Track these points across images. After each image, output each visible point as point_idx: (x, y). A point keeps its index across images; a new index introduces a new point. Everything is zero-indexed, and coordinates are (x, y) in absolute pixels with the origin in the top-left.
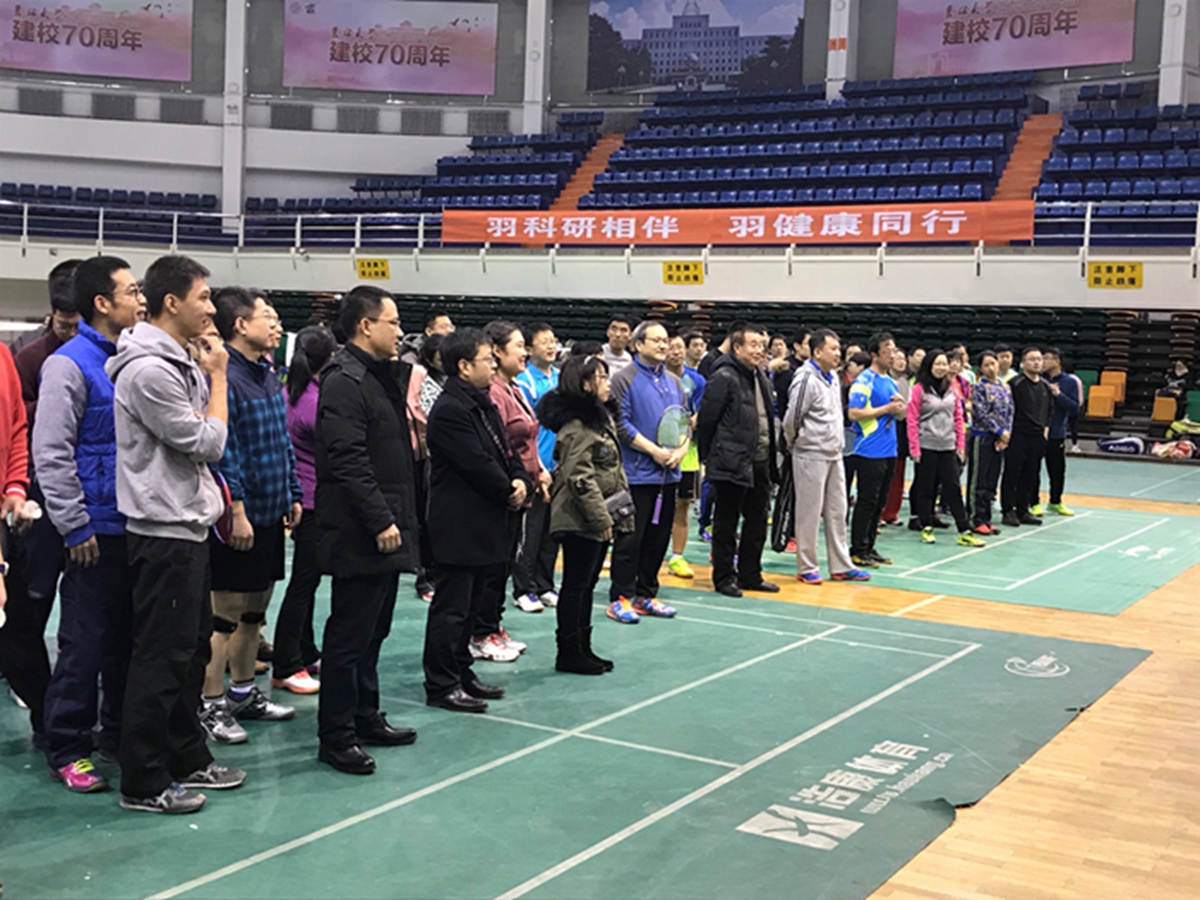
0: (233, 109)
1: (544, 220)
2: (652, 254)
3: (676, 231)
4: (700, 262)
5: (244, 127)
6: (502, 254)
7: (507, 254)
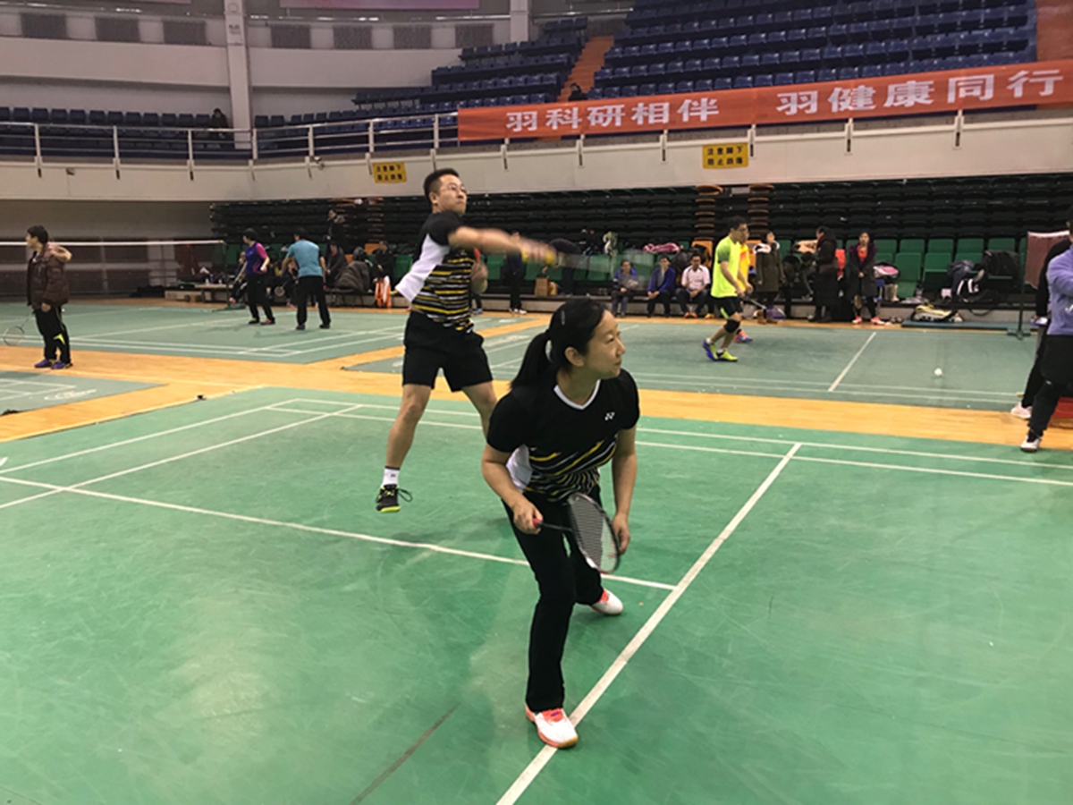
0: (234, 28)
1: (568, 111)
2: (690, 138)
3: (717, 112)
4: (746, 144)
5: (247, 47)
6: (525, 149)
7: (530, 148)
